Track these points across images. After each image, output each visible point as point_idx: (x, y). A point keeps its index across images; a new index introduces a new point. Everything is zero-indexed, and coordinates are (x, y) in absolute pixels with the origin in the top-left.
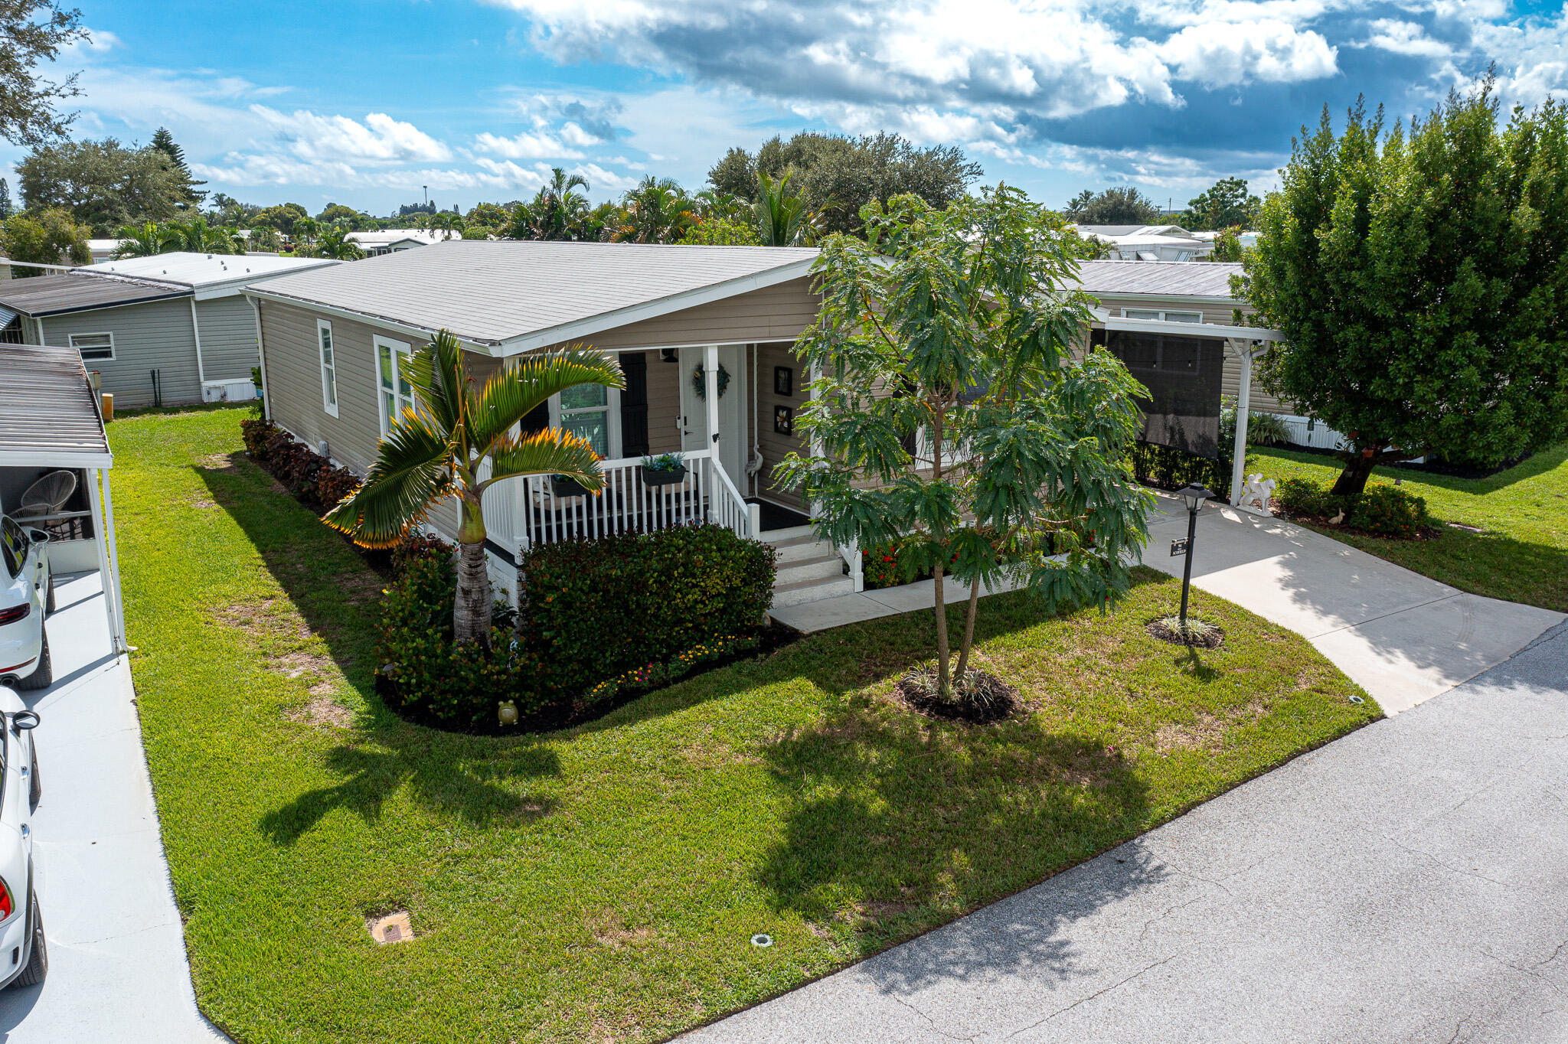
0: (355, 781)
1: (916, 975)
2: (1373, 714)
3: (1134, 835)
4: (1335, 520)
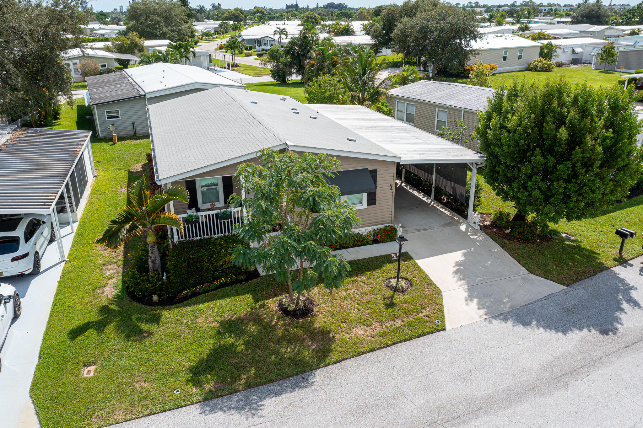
0: (102, 319)
1: (213, 409)
2: (439, 329)
3: (316, 369)
4: (507, 232)
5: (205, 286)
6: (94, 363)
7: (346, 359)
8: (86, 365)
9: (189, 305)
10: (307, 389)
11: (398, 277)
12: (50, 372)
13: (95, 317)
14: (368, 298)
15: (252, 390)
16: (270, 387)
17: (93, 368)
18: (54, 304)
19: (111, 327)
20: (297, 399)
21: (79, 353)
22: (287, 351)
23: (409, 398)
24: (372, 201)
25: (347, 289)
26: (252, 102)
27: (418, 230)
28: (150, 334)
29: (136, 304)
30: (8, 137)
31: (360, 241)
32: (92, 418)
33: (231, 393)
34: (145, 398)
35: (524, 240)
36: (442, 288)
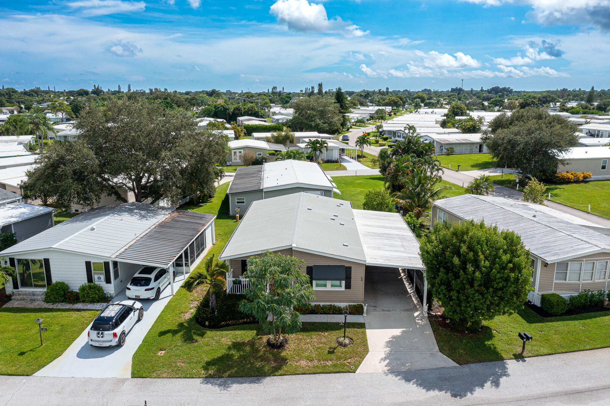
0: (177, 329)
2: (351, 371)
3: (267, 376)
4: (447, 322)
5: (234, 322)
6: (165, 350)
7: (287, 375)
8: (161, 350)
9: (222, 331)
10: (257, 384)
11: (344, 337)
12: (144, 349)
13: (174, 328)
14: (321, 345)
15: (230, 378)
16: (239, 379)
17: (163, 352)
18: (159, 317)
19: (180, 334)
20: (249, 387)
21: (160, 344)
22: (258, 364)
23: (305, 400)
24: (348, 286)
25: (312, 338)
26: (308, 209)
27: (383, 310)
28: (197, 341)
29: (197, 324)
30: (167, 217)
31: (338, 311)
32: (153, 373)
33: (219, 377)
34: (179, 370)
35: (455, 329)
36: (370, 349)
